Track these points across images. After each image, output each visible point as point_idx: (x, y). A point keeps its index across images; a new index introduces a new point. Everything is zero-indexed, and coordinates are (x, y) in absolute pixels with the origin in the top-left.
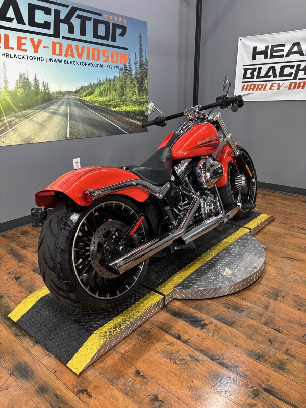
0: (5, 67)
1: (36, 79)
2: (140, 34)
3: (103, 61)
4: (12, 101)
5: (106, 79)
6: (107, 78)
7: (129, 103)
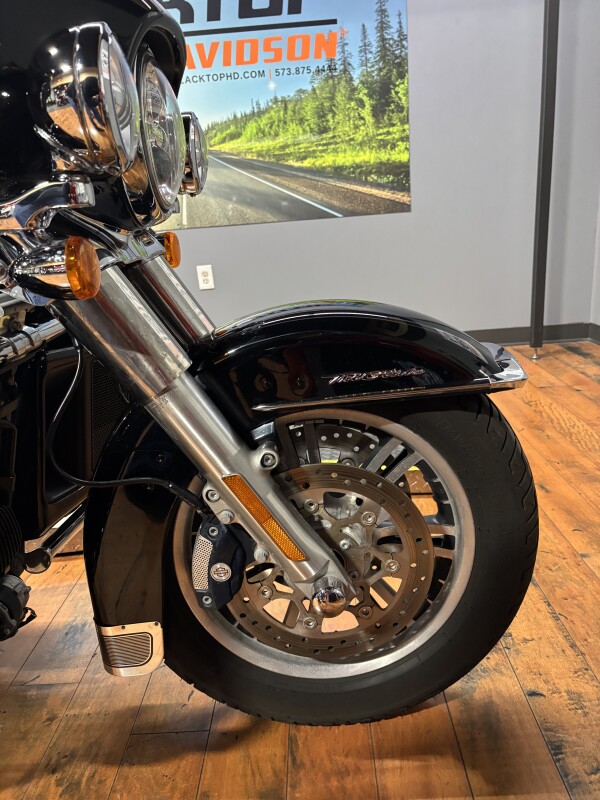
3: (266, 61)
5: (276, 101)
6: (276, 98)
7: (343, 146)
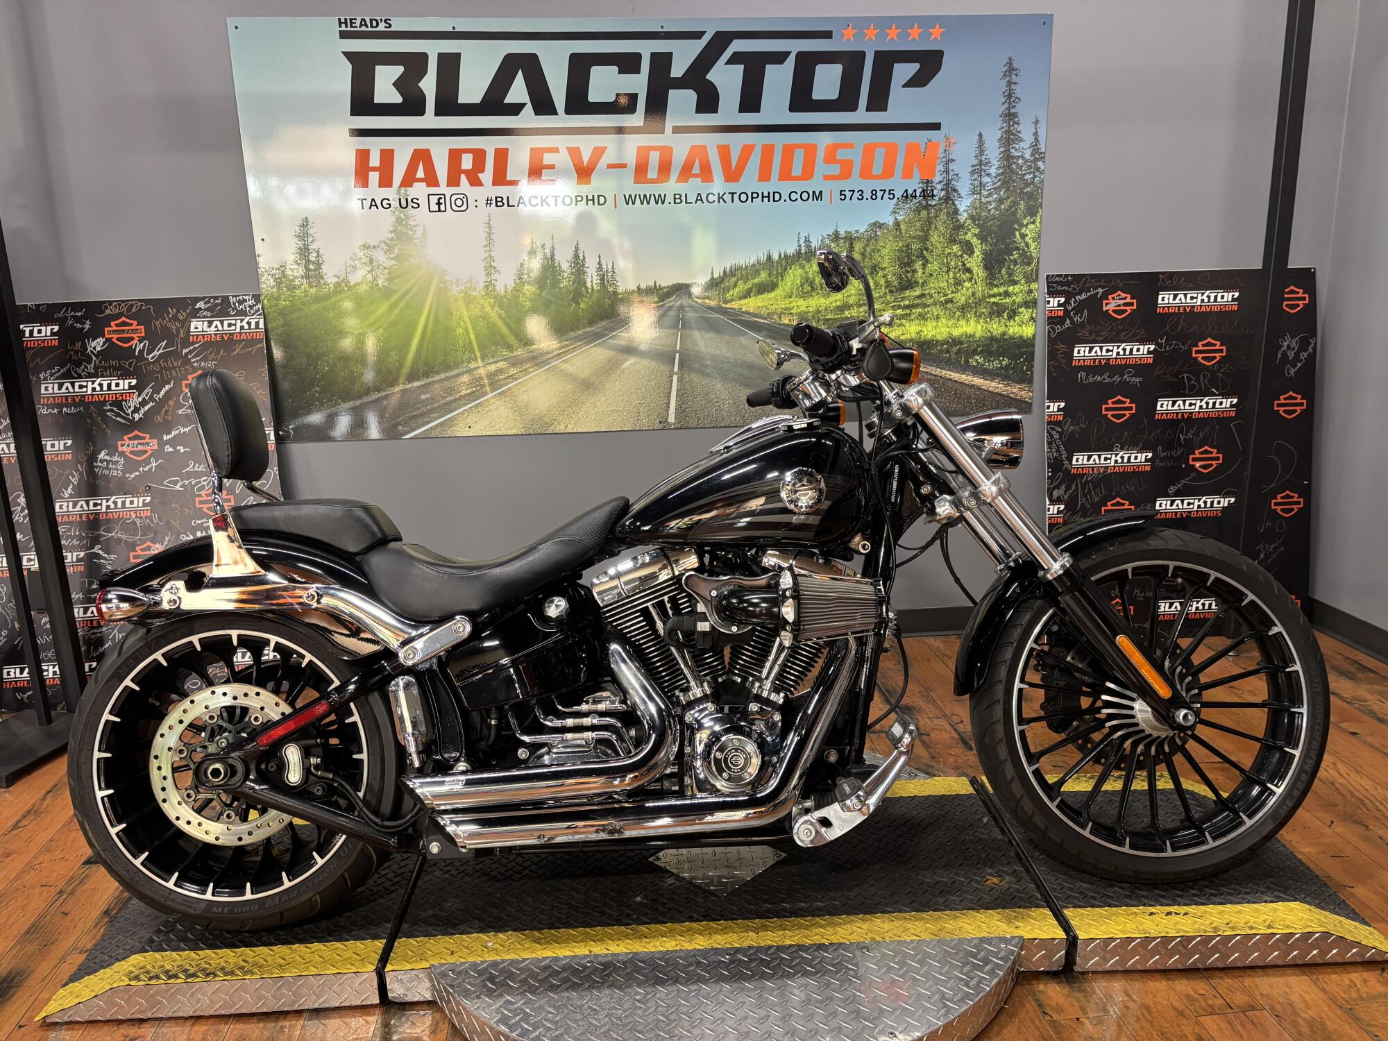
0: (490, 234)
1: (576, 256)
2: (1010, 62)
3: (827, 178)
4: (502, 319)
5: (836, 237)
6: (836, 233)
